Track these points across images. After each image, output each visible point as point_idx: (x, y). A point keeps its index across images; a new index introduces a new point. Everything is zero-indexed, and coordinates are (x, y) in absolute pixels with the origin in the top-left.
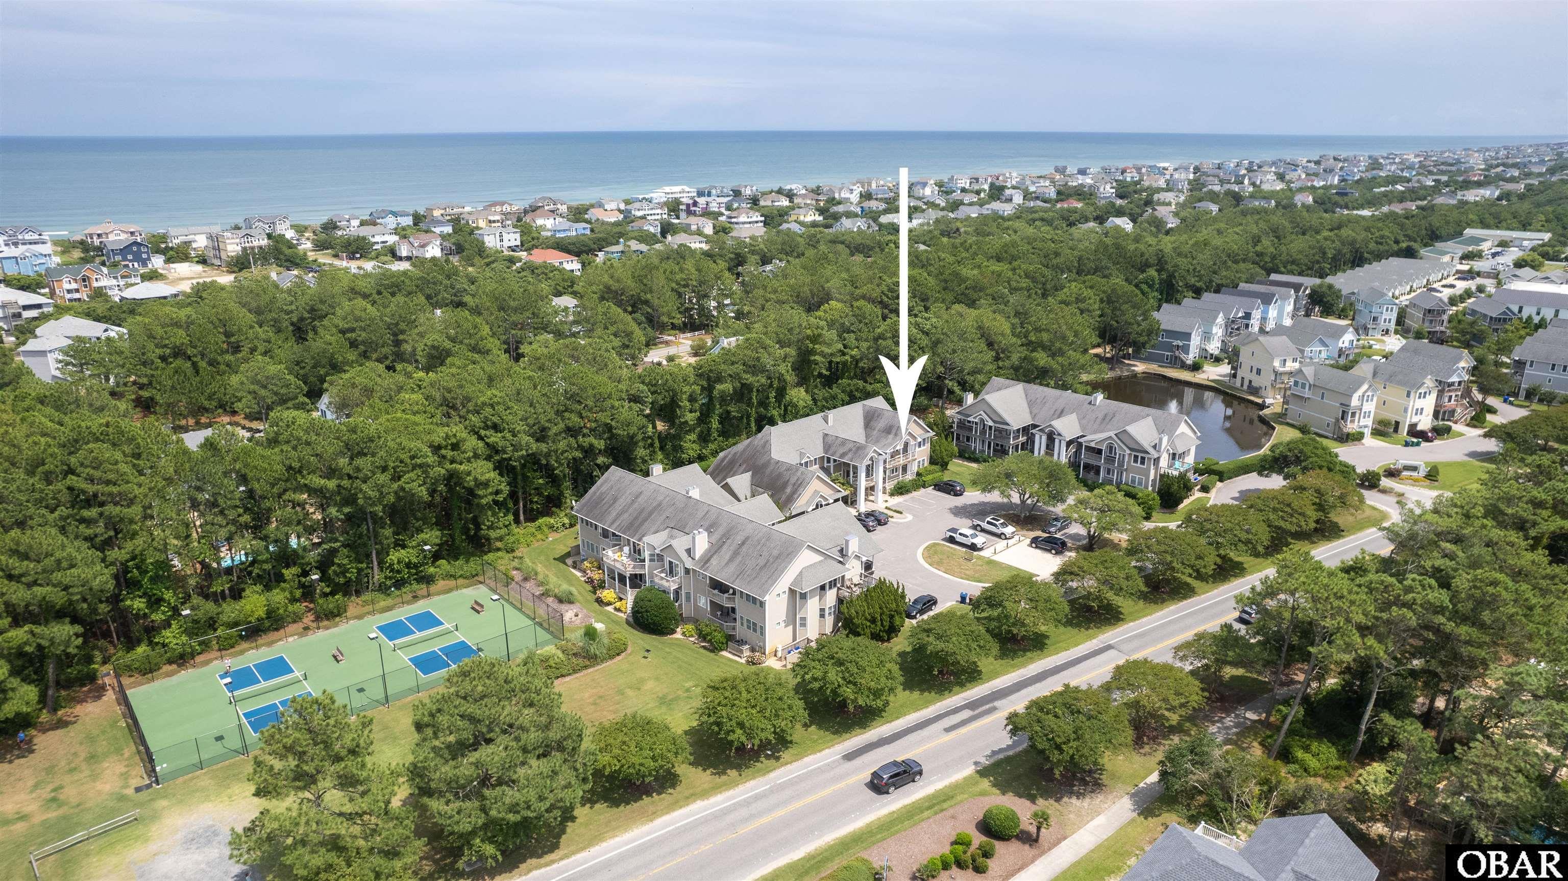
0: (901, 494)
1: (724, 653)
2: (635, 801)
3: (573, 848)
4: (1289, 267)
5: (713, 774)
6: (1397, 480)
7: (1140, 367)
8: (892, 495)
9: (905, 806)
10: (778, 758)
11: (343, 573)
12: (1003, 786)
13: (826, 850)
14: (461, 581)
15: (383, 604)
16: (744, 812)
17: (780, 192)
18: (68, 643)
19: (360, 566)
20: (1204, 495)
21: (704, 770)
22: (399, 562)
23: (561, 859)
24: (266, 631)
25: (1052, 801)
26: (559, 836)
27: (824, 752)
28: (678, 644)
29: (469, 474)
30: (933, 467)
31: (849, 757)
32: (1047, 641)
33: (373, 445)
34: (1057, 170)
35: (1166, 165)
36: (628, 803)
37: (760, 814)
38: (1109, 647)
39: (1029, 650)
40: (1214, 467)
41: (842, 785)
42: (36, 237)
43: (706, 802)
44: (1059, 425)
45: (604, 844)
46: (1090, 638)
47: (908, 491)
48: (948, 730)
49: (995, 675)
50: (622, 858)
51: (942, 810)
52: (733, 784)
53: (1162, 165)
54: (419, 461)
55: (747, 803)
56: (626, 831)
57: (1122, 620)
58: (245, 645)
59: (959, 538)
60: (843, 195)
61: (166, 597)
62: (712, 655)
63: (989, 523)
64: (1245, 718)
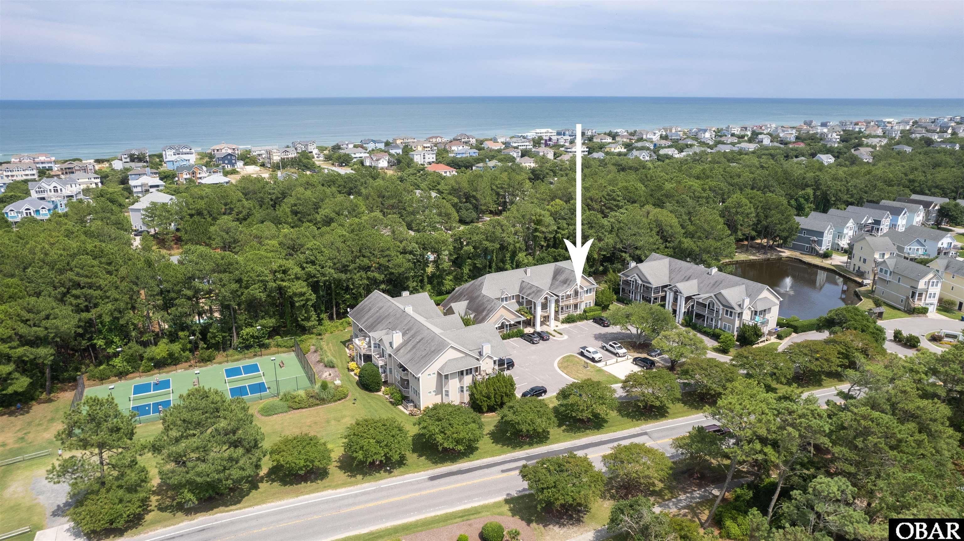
0: (569, 322)
1: (400, 407)
2: (296, 484)
3: (247, 504)
4: (933, 190)
5: (349, 476)
6: (938, 344)
7: (786, 253)
8: (563, 322)
9: (447, 513)
10: (391, 472)
11: (215, 337)
12: (514, 512)
13: (383, 531)
14: (284, 349)
15: (236, 357)
16: (351, 501)
17: (610, 134)
18: (45, 358)
19: (224, 334)
20: (778, 341)
21: (345, 473)
22: (247, 335)
23: (237, 509)
24: (169, 365)
25: (541, 526)
26: (244, 497)
27: (420, 473)
28: (379, 399)
29: (289, 287)
30: (597, 307)
31: (432, 478)
32: (605, 425)
33: (231, 267)
34: (805, 123)
35: (891, 120)
36: (292, 485)
37: (359, 503)
38: (645, 434)
39: (589, 429)
40: (792, 323)
41: (417, 494)
42: (188, 150)
43: (334, 491)
44: (681, 286)
45: (264, 506)
46: (635, 426)
47: (573, 321)
48: (503, 471)
49: (557, 441)
50: (268, 515)
51: (467, 520)
52: (356, 483)
53: (887, 120)
54: (261, 278)
55: (356, 495)
56: (280, 500)
57: (666, 417)
58: (156, 371)
59: (586, 353)
60: (648, 136)
61: (115, 340)
62: (392, 407)
63: (610, 345)
64: (711, 493)
